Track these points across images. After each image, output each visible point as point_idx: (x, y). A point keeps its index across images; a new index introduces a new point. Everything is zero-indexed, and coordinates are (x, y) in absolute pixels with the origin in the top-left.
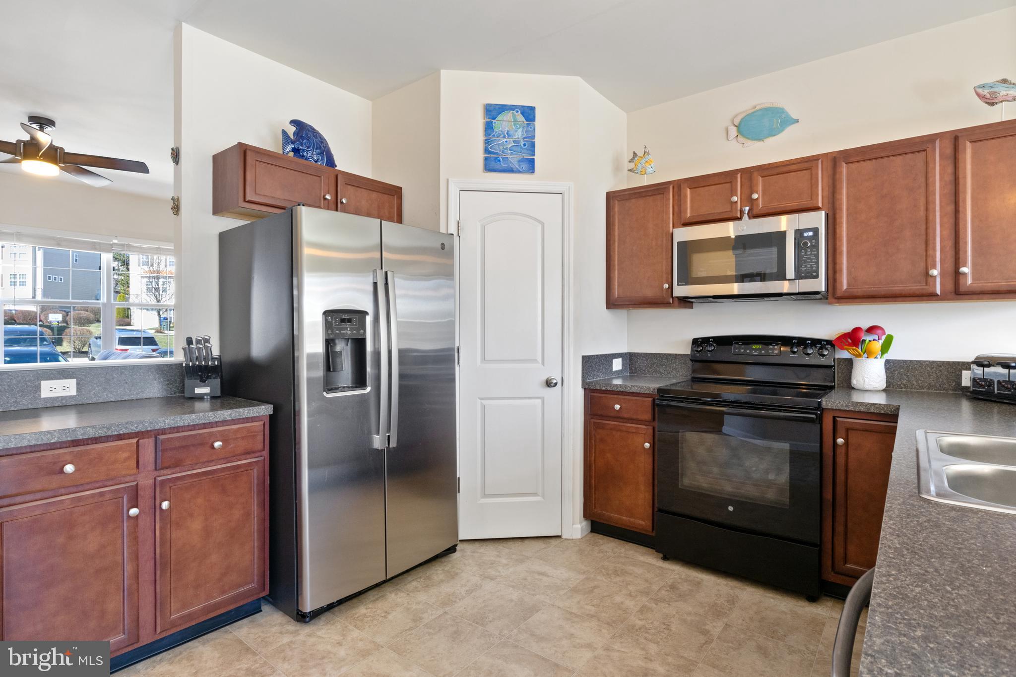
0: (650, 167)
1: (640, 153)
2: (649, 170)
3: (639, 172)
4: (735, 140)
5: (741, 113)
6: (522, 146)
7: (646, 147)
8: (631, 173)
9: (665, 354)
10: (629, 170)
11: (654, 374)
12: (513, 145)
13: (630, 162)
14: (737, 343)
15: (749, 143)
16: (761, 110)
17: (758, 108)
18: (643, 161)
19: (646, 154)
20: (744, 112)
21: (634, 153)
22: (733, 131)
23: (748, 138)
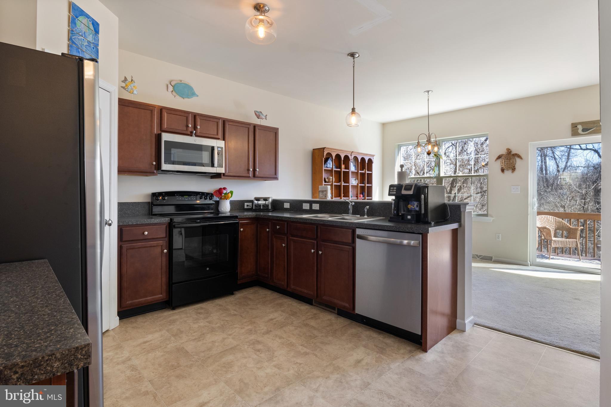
0: (136, 90)
1: (129, 79)
2: (135, 92)
3: (129, 91)
4: (171, 92)
5: (175, 80)
6: (92, 48)
7: (132, 77)
8: (122, 89)
9: (131, 203)
10: (122, 87)
11: (123, 215)
12: (87, 44)
13: (123, 82)
14: (177, 195)
15: (178, 97)
16: (184, 84)
17: (182, 82)
18: (132, 85)
19: (133, 82)
20: (176, 81)
21: (125, 78)
22: (171, 88)
23: (178, 95)
